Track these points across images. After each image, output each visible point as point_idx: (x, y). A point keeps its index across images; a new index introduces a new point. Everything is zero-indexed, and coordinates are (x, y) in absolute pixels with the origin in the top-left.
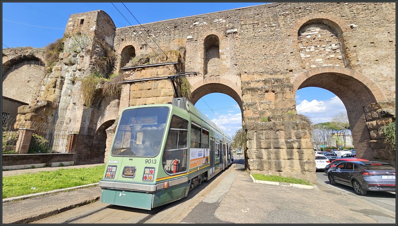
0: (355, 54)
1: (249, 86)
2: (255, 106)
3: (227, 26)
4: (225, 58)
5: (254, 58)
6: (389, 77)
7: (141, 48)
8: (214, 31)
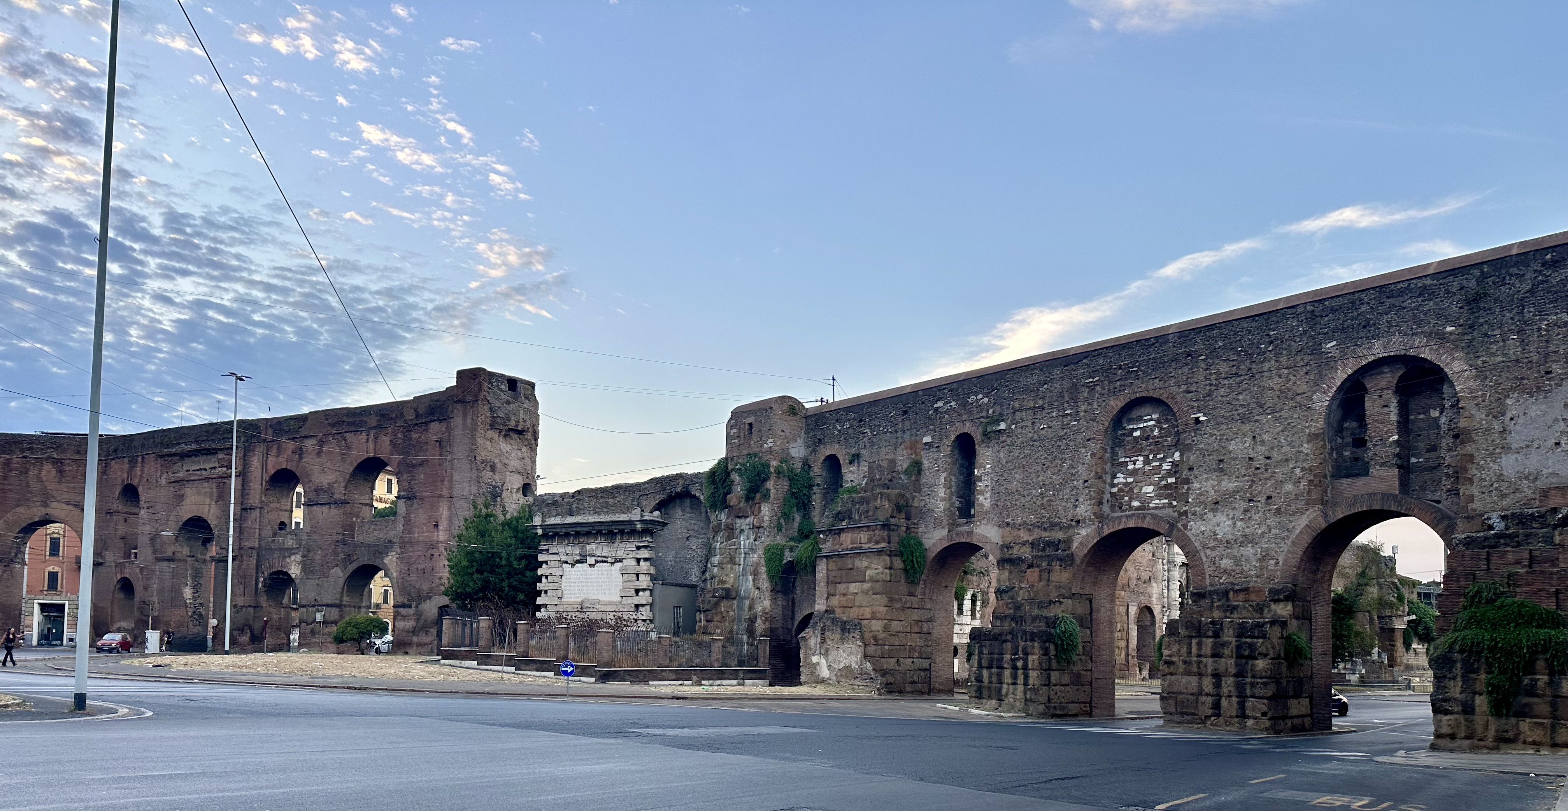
0: (1186, 487)
1: (1010, 552)
2: (1010, 594)
3: (991, 411)
4: (983, 488)
5: (1026, 493)
6: (1224, 541)
7: (850, 463)
8: (968, 425)
